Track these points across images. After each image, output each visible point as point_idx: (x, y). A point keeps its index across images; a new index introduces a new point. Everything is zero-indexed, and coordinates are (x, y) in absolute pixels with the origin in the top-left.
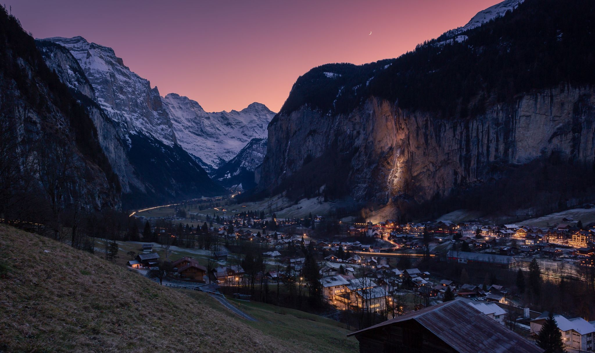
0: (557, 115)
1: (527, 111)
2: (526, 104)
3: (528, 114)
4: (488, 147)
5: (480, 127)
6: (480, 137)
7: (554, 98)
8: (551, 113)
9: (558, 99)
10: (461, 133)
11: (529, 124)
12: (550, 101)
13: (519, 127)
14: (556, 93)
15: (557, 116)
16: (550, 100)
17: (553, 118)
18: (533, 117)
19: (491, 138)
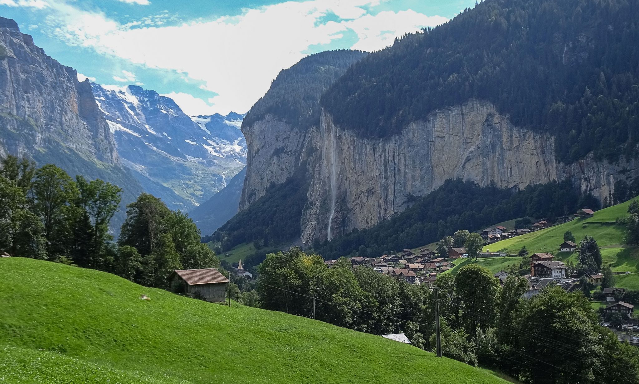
0: (469, 136)
1: (441, 132)
2: (440, 124)
3: (442, 135)
4: (405, 173)
5: (397, 149)
6: (397, 162)
7: (465, 117)
8: (463, 135)
9: (468, 118)
10: (381, 156)
11: (443, 147)
12: (461, 120)
13: (435, 150)
14: (467, 112)
15: (469, 138)
16: (461, 118)
17: (465, 140)
18: (447, 138)
19: (407, 162)
